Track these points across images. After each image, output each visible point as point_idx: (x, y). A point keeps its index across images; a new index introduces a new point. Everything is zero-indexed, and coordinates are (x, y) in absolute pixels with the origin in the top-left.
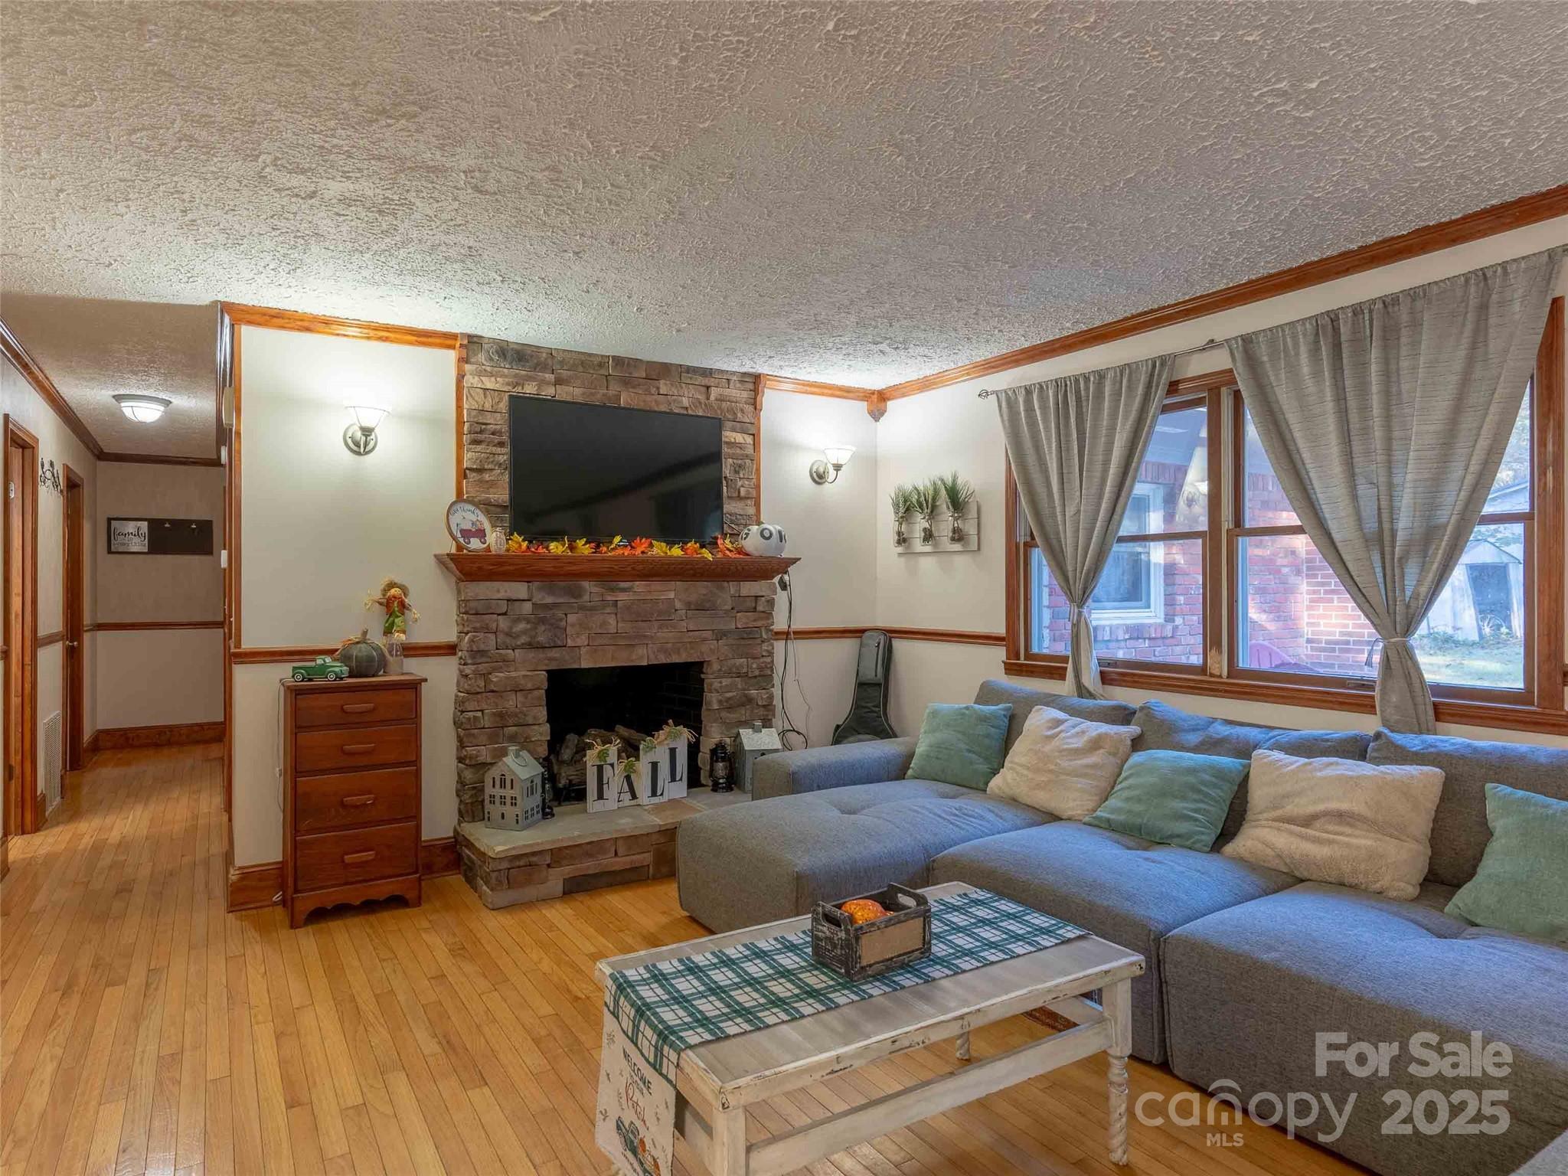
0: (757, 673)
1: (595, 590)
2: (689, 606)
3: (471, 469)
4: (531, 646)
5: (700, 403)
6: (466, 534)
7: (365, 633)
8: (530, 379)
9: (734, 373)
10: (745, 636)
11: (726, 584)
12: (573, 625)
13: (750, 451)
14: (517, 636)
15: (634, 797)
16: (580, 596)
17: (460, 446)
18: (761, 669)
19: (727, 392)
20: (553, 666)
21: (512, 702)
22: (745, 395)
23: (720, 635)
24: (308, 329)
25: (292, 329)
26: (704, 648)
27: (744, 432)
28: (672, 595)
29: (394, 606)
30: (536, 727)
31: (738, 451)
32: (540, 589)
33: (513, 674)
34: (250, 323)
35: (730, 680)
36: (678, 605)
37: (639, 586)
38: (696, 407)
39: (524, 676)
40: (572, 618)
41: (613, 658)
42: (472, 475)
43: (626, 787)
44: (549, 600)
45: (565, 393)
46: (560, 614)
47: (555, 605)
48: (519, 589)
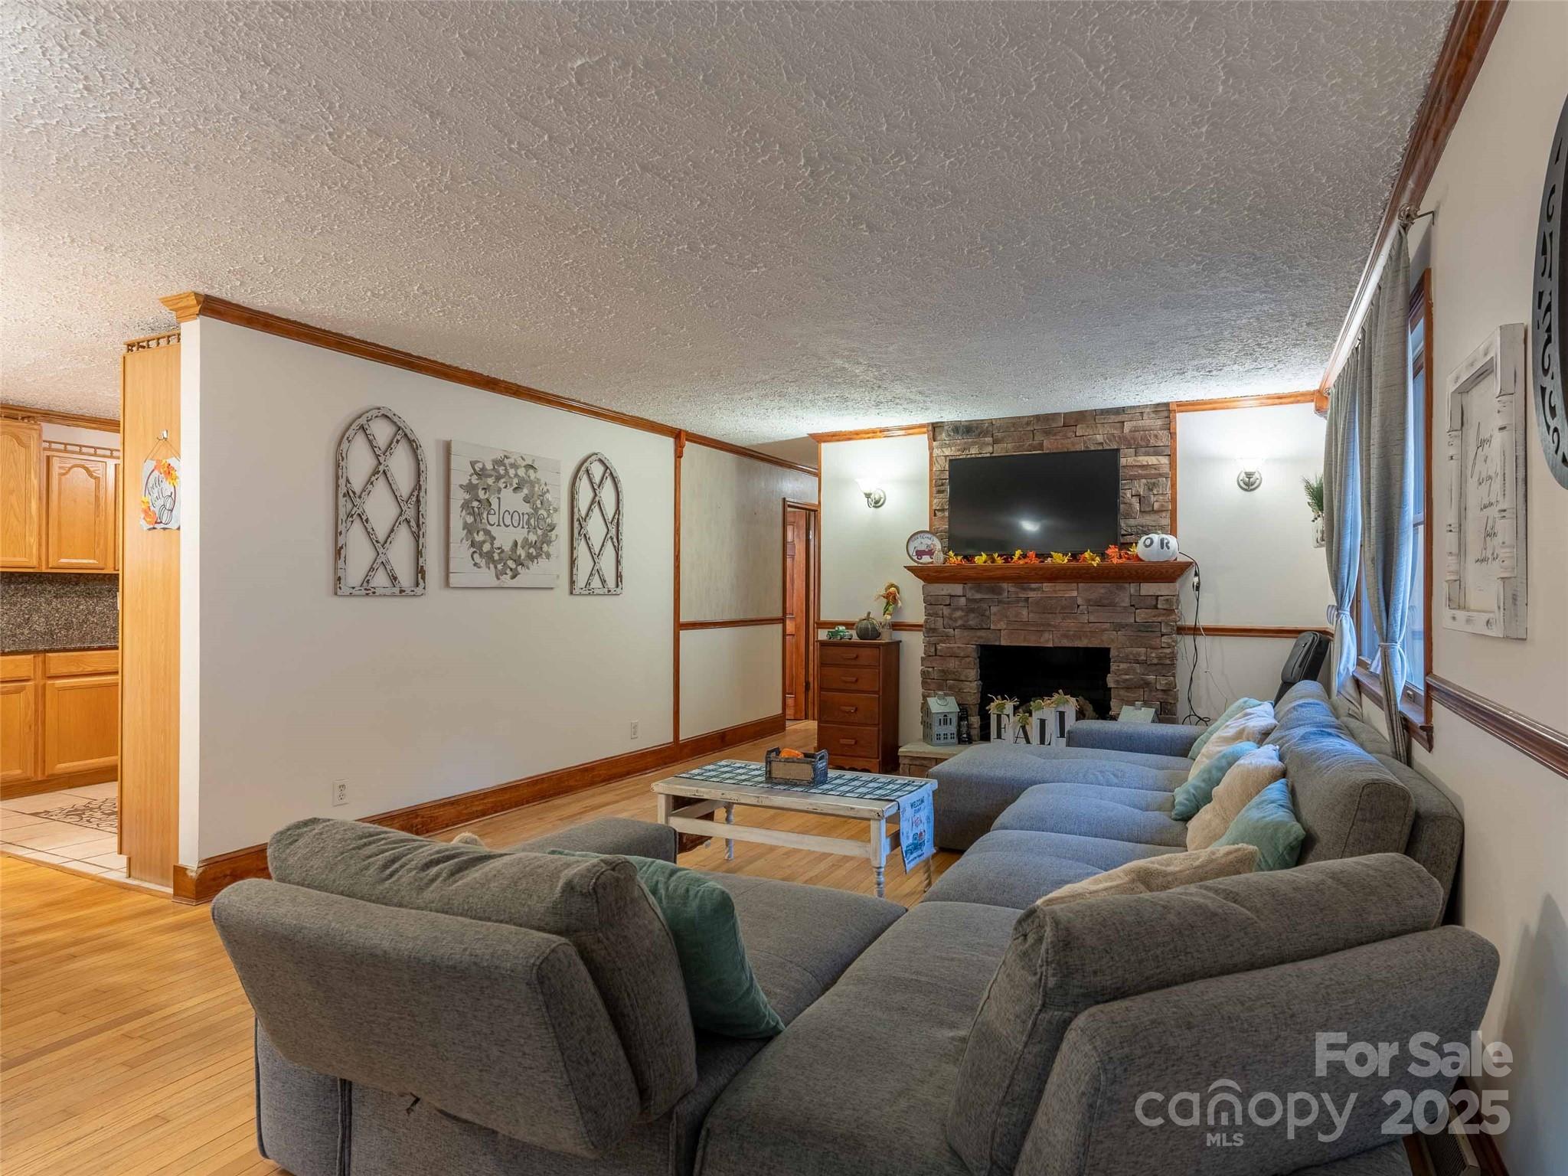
0: (1155, 661)
1: (1012, 589)
2: (1088, 602)
3: (938, 510)
4: (964, 627)
5: (1114, 437)
6: (920, 554)
7: (869, 613)
8: (974, 443)
9: (1147, 406)
10: (1142, 629)
11: (1127, 585)
12: (995, 614)
13: (1166, 470)
14: (955, 620)
15: (1028, 742)
16: (1001, 594)
17: (931, 496)
18: (1160, 658)
19: (1140, 423)
20: (981, 642)
21: (952, 664)
22: (1159, 422)
23: (1118, 627)
24: (850, 439)
25: (842, 440)
26: (1105, 637)
27: (1156, 454)
28: (1075, 594)
29: (891, 598)
30: (968, 683)
31: (1153, 471)
32: (971, 588)
33: (952, 645)
34: (825, 442)
35: (1128, 665)
36: (1080, 601)
37: (1047, 586)
38: (1110, 441)
39: (959, 647)
40: (994, 609)
41: (1025, 640)
42: (938, 514)
43: (1022, 734)
44: (978, 596)
45: (999, 450)
46: (985, 606)
47: (981, 600)
48: (957, 589)
